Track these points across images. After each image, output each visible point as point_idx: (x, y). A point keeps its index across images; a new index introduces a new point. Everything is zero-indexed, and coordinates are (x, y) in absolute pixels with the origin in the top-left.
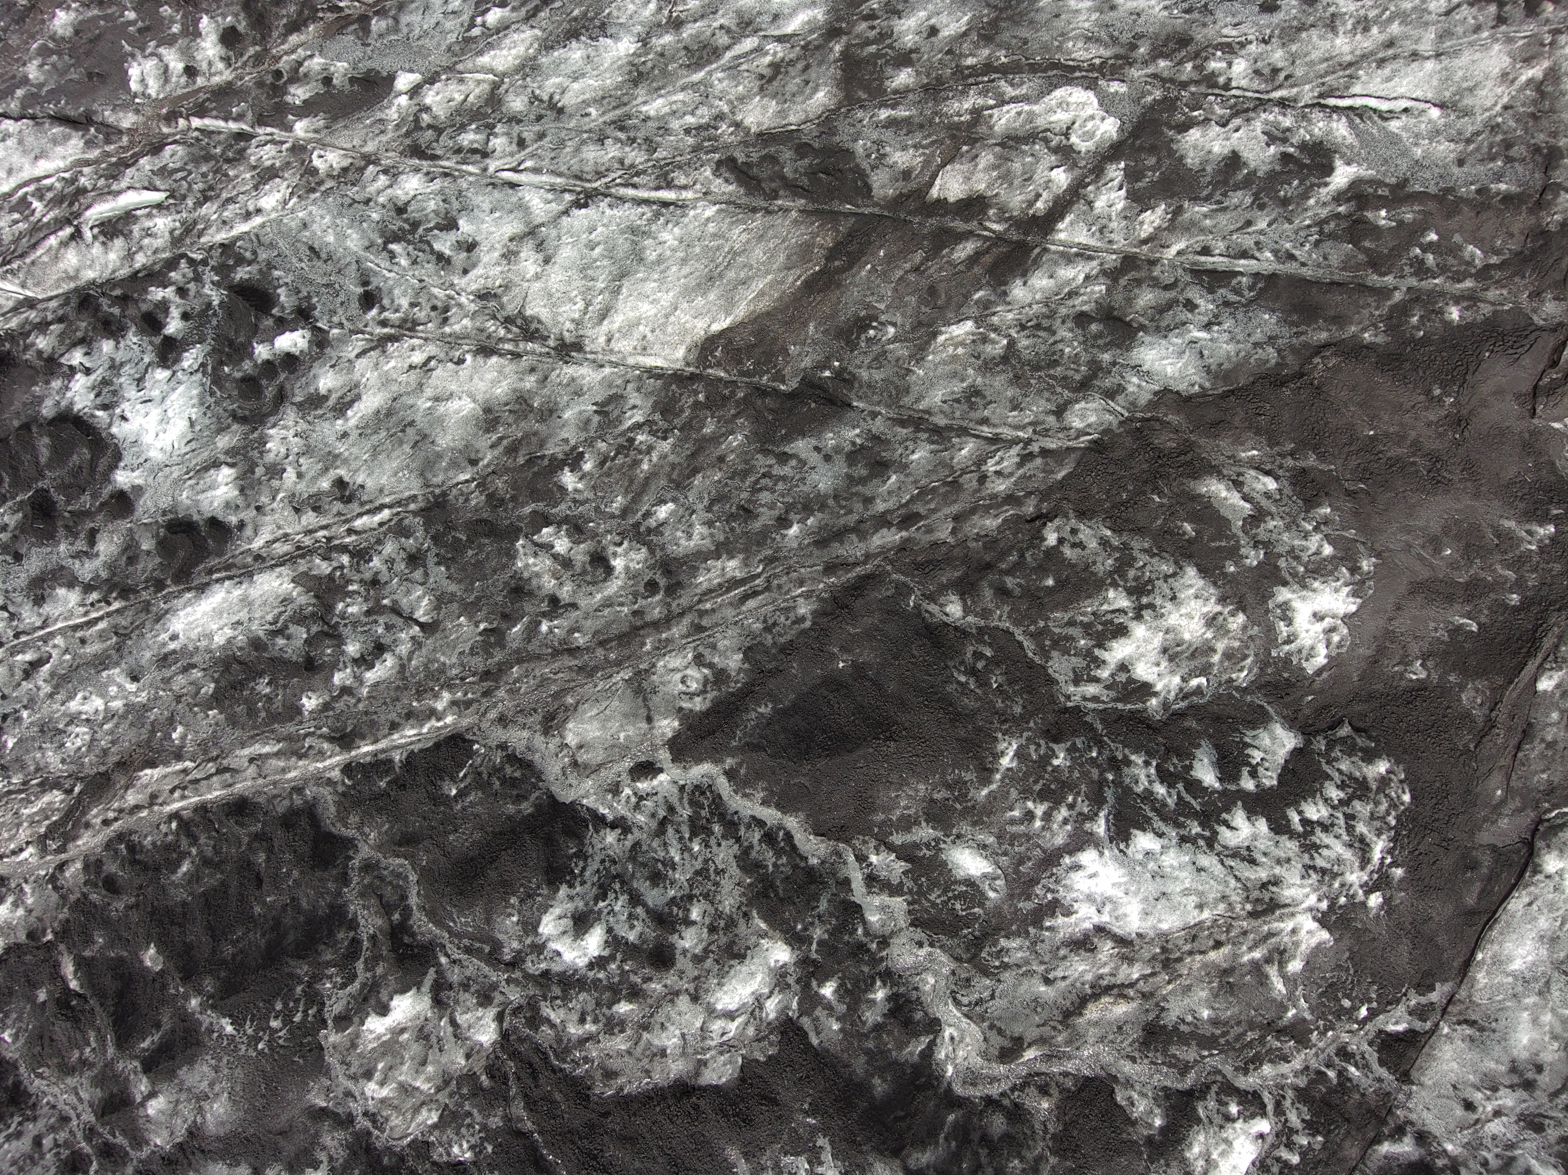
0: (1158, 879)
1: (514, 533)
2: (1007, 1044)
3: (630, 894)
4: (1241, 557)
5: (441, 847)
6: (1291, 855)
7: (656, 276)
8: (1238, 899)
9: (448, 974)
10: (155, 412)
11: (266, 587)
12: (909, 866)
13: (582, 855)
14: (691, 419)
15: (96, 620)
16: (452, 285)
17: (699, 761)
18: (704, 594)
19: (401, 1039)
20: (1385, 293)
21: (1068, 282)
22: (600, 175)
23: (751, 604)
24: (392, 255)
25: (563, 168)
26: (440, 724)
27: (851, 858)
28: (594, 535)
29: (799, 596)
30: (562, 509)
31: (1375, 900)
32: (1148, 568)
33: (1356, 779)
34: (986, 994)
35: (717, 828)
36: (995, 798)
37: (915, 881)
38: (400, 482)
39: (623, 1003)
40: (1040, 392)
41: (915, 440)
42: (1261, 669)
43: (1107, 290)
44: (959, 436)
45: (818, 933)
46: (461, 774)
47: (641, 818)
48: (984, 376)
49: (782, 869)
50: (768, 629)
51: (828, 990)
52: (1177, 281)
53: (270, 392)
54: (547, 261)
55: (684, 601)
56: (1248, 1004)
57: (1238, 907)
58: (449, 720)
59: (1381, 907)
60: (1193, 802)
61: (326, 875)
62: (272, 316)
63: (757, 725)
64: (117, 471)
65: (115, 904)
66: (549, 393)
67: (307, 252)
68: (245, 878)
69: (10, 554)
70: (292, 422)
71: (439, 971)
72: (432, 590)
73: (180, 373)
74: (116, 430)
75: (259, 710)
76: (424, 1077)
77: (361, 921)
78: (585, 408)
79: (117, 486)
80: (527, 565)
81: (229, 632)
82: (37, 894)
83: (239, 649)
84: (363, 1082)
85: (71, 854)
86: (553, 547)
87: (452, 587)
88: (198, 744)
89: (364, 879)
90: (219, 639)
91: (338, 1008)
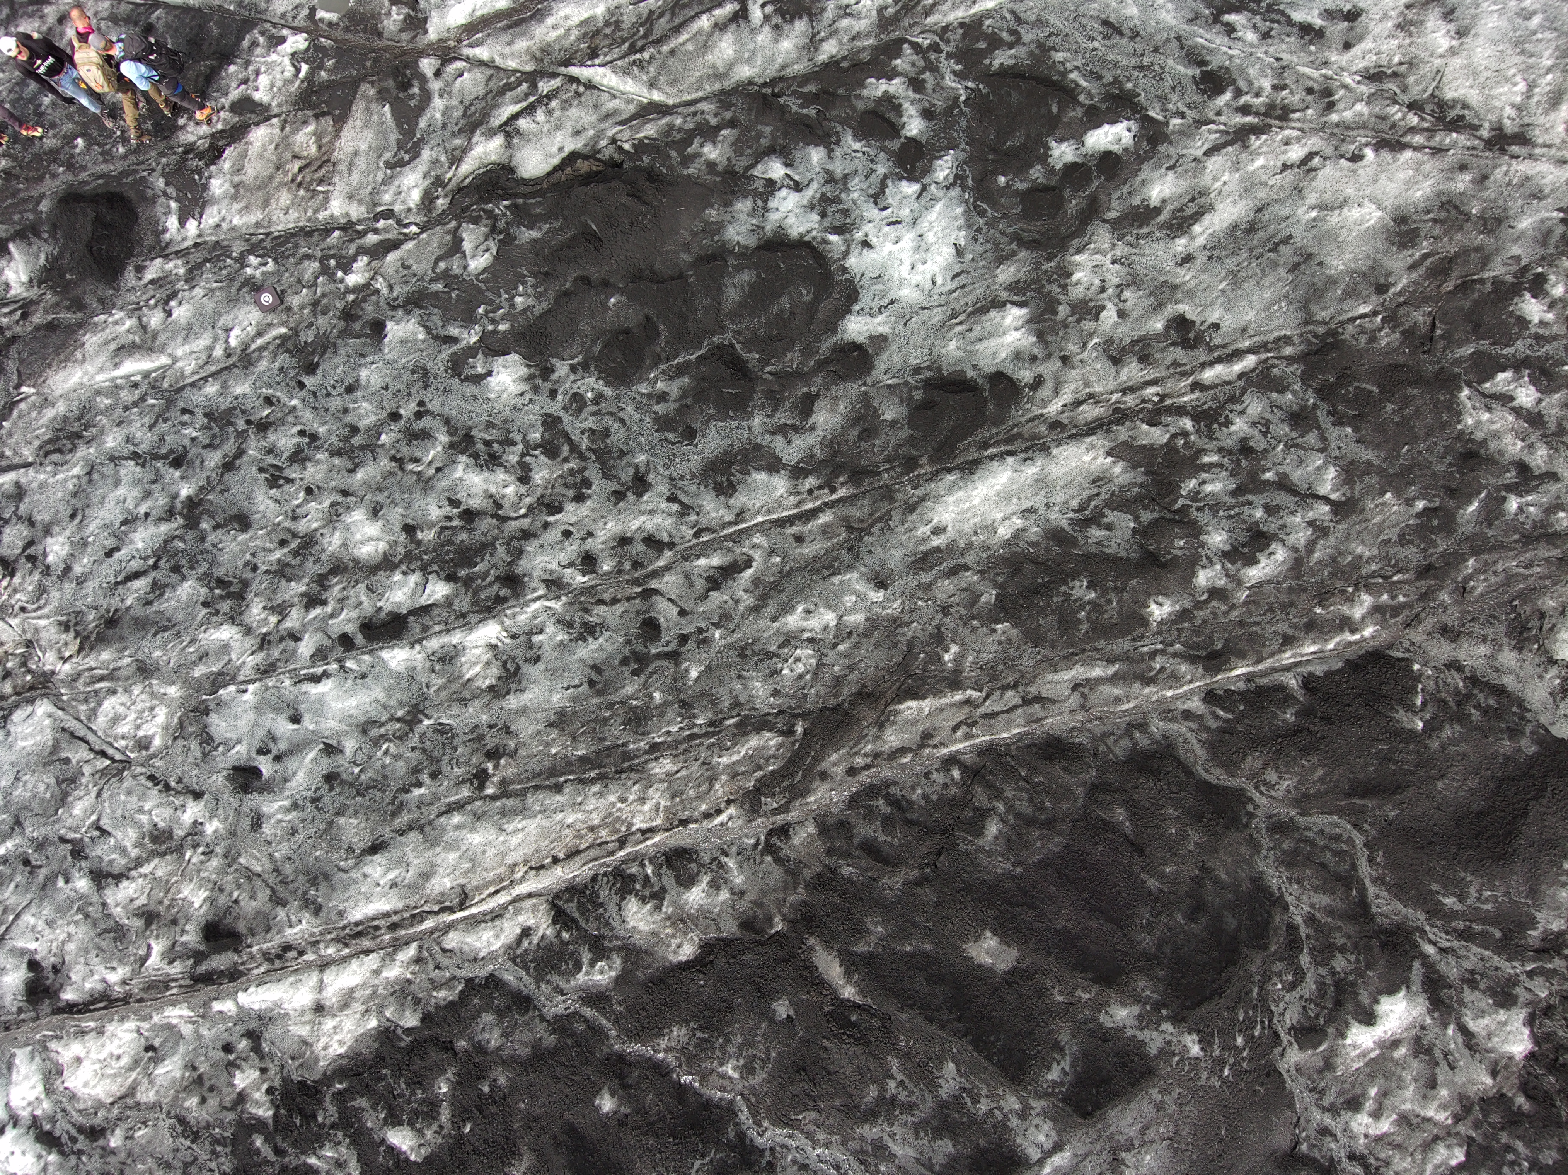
1: (1454, 380)
9: (1442, 967)
10: (909, 239)
11: (1071, 464)
15: (813, 513)
16: (1328, 63)
19: (1394, 1056)
24: (1230, 29)
26: (1356, 637)
30: (1519, 348)
38: (1271, 318)
46: (1418, 702)
53: (1073, 204)
54: (1464, 33)
58: (1369, 631)
62: (1080, 104)
64: (848, 316)
65: (885, 880)
66: (1493, 196)
67: (1100, 29)
68: (1112, 841)
69: (674, 431)
70: (1106, 246)
71: (1428, 965)
72: (1336, 458)
73: (933, 187)
74: (852, 262)
75: (1079, 622)
76: (1436, 1103)
77: (1289, 899)
78: (1547, 215)
79: (847, 337)
80: (1478, 423)
81: (1018, 522)
82: (747, 870)
83: (1032, 544)
84: (1346, 1115)
85: (793, 815)
86: (1512, 399)
87: (1366, 455)
88: (981, 668)
89: (1280, 844)
90: (1004, 532)
91: (1292, 1017)
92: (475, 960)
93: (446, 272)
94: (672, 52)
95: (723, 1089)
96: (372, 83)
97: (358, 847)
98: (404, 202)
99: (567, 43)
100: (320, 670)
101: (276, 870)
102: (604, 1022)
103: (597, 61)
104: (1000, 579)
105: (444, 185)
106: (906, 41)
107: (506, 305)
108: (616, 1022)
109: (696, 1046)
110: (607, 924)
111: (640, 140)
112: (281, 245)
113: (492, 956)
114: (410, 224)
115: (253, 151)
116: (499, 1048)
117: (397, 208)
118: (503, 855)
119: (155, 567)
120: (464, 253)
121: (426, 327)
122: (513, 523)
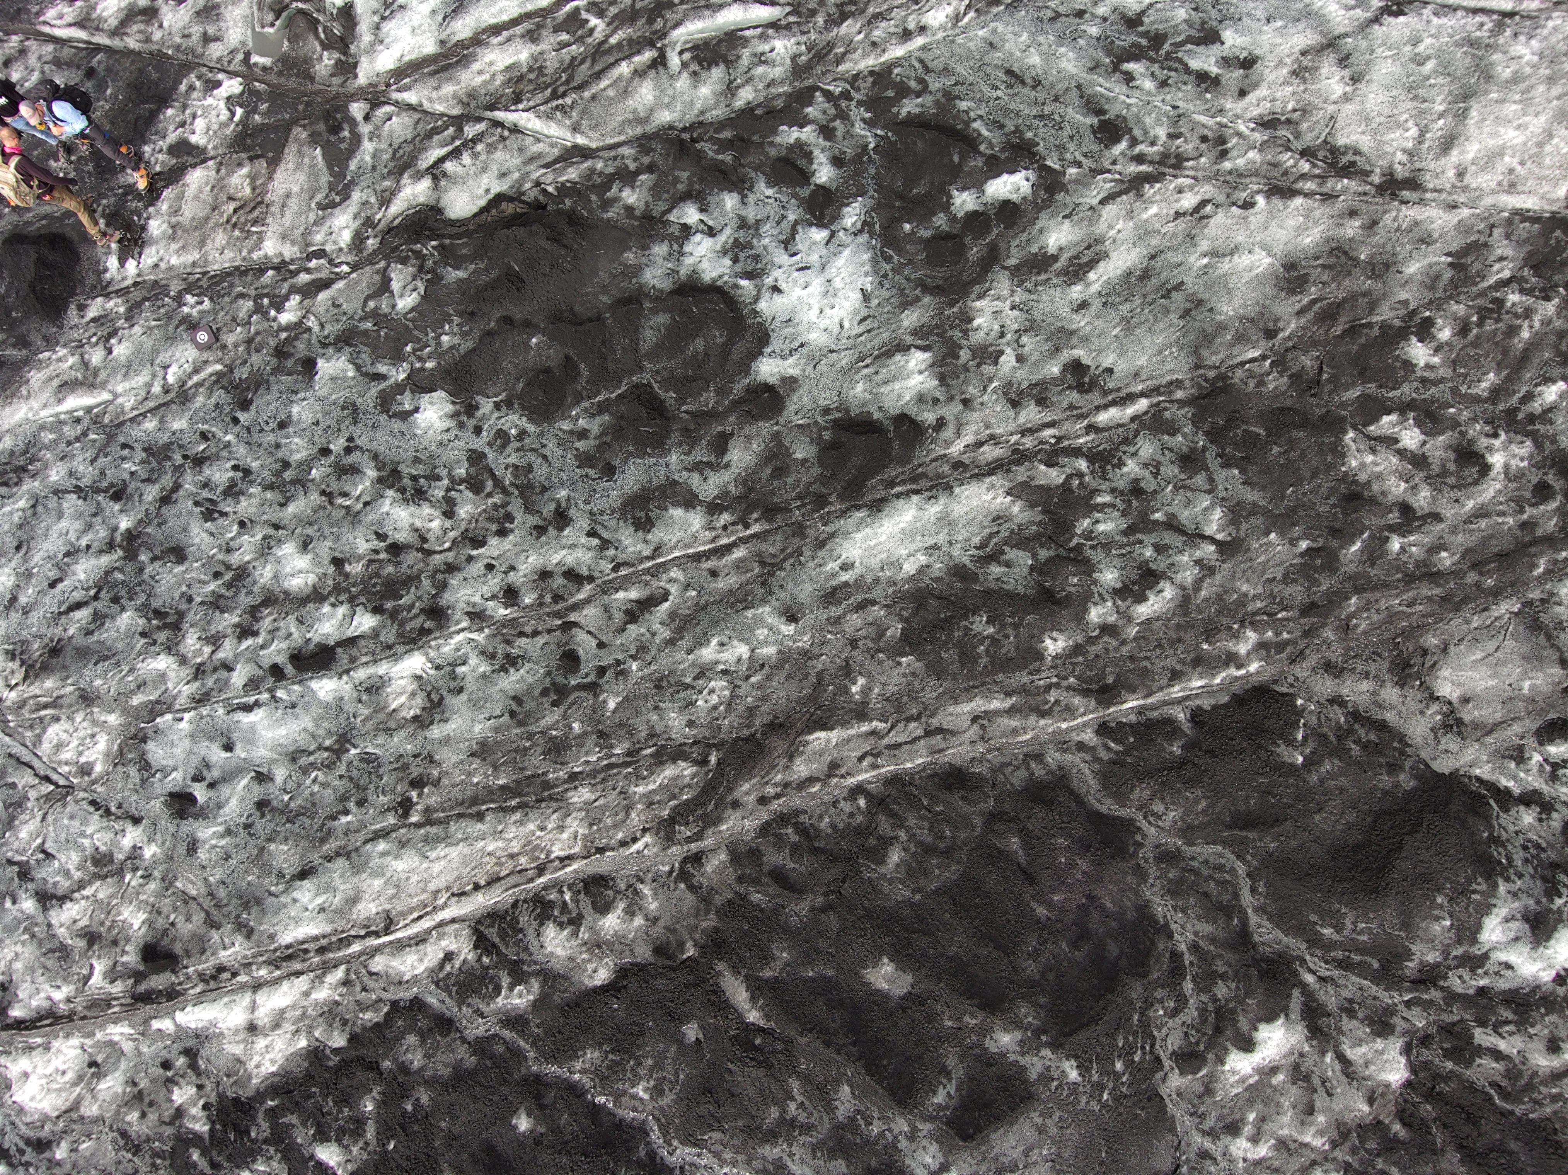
1: (1340, 422)
7: (1517, 97)
10: (817, 284)
11: (972, 502)
13: (1498, 841)
15: (728, 548)
16: (1223, 110)
19: (1272, 1082)
24: (1129, 78)
26: (1242, 672)
28: (1455, 424)
30: (1405, 391)
46: (1299, 737)
53: (974, 252)
54: (1358, 78)
58: (1255, 666)
62: (981, 153)
64: (760, 358)
65: (792, 906)
66: (1381, 241)
67: (1004, 78)
68: (1005, 870)
69: (595, 467)
70: (1005, 292)
71: (1307, 993)
72: (1223, 499)
73: (841, 233)
74: (763, 306)
75: (979, 656)
76: (1313, 1129)
77: (1174, 927)
78: (1435, 259)
79: (759, 379)
80: (1363, 465)
81: (922, 559)
82: (661, 897)
83: (936, 580)
84: (1226, 1139)
85: (708, 842)
86: (1397, 441)
87: (1252, 496)
88: (887, 700)
89: (1166, 873)
90: (909, 568)
91: (1174, 1042)
92: (400, 983)
93: (376, 311)
94: (594, 97)
95: (635, 1109)
96: (304, 126)
97: (288, 872)
98: (335, 242)
99: (492, 88)
100: (252, 699)
101: (211, 894)
102: (522, 1043)
103: (520, 106)
104: (905, 614)
105: (374, 226)
106: (818, 88)
107: (433, 343)
108: (534, 1044)
109: (609, 1068)
110: (526, 949)
111: (563, 184)
112: (217, 284)
113: (416, 980)
114: (341, 263)
115: (190, 192)
116: (422, 1069)
117: (329, 248)
118: (426, 882)
119: (96, 598)
120: (392, 292)
121: (355, 364)
122: (438, 557)
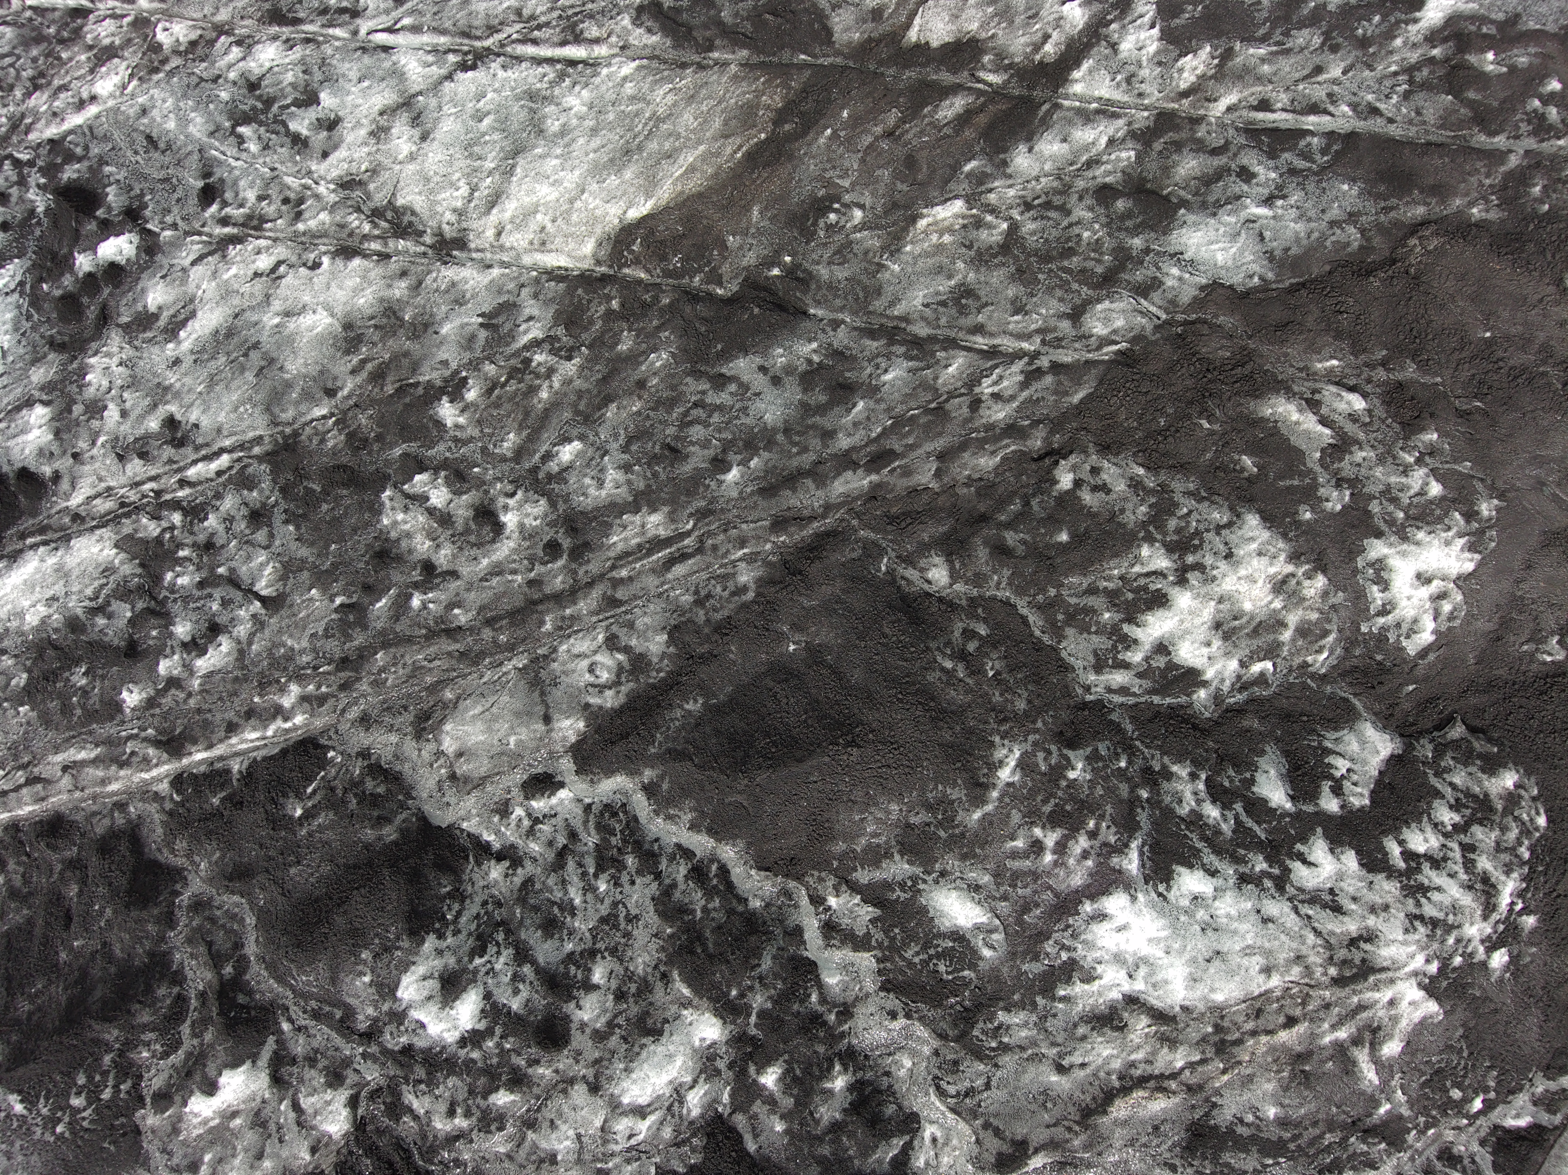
0: (1210, 933)
1: (380, 481)
2: (1006, 1149)
3: (517, 948)
4: (1320, 500)
5: (279, 884)
6: (1389, 899)
7: (559, 151)
8: (1319, 961)
9: (291, 1045)
11: (84, 554)
12: (878, 912)
13: (459, 895)
14: (603, 333)
16: (309, 173)
17: (610, 773)
18: (619, 558)
19: (232, 1125)
20: (1499, 156)
21: (1087, 148)
22: (492, 30)
23: (679, 570)
24: (241, 140)
25: (448, 24)
26: (288, 725)
27: (805, 901)
28: (480, 483)
29: (740, 560)
30: (440, 451)
31: (1499, 959)
32: (1195, 516)
33: (1475, 797)
34: (979, 1083)
35: (630, 861)
36: (991, 823)
37: (886, 932)
38: (241, 419)
39: (502, 1092)
40: (1050, 290)
41: (888, 356)
42: (1346, 649)
43: (1137, 157)
44: (945, 349)
45: (759, 1001)
46: (309, 790)
47: (535, 847)
48: (977, 271)
49: (714, 914)
50: (699, 602)
51: (770, 1079)
52: (1227, 143)
53: (92, 313)
54: (424, 138)
55: (594, 567)
56: (1329, 1100)
57: (1318, 971)
58: (299, 719)
59: (1506, 968)
60: (1256, 828)
61: (144, 914)
62: (95, 218)
63: (683, 727)
66: (423, 302)
67: (144, 143)
70: (116, 349)
71: (280, 1041)
72: (277, 555)
75: (74, 707)
78: (468, 320)
80: (395, 523)
81: (43, 610)
83: (57, 630)
86: (427, 500)
87: (302, 552)
89: (193, 921)
90: (34, 619)
91: (157, 1083)
104: (28, 663)
